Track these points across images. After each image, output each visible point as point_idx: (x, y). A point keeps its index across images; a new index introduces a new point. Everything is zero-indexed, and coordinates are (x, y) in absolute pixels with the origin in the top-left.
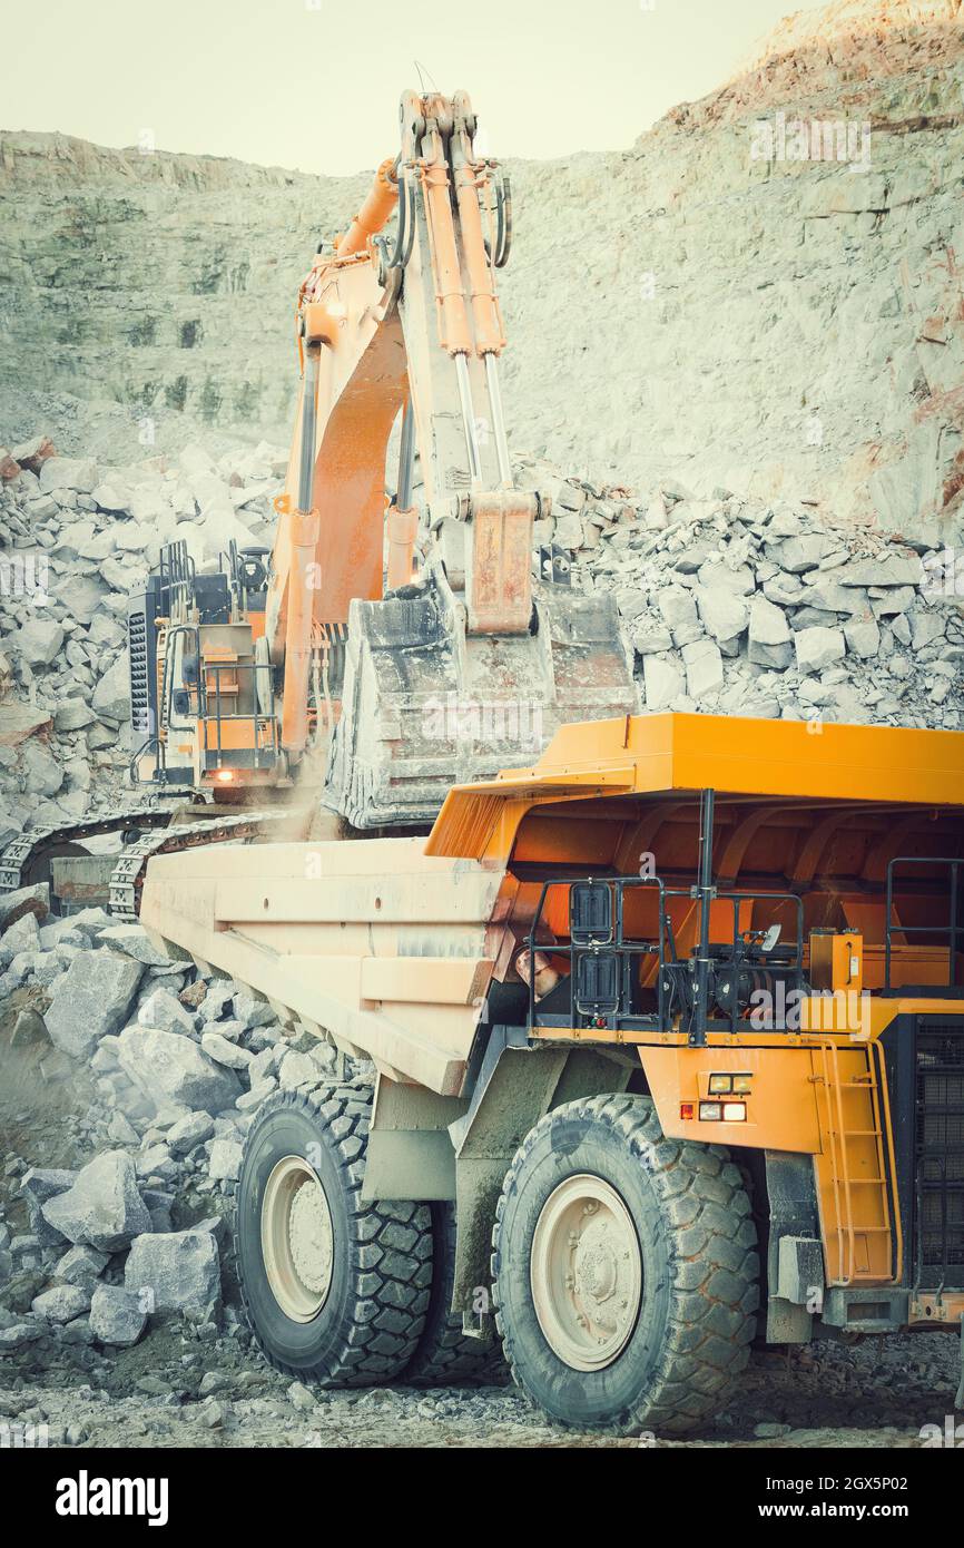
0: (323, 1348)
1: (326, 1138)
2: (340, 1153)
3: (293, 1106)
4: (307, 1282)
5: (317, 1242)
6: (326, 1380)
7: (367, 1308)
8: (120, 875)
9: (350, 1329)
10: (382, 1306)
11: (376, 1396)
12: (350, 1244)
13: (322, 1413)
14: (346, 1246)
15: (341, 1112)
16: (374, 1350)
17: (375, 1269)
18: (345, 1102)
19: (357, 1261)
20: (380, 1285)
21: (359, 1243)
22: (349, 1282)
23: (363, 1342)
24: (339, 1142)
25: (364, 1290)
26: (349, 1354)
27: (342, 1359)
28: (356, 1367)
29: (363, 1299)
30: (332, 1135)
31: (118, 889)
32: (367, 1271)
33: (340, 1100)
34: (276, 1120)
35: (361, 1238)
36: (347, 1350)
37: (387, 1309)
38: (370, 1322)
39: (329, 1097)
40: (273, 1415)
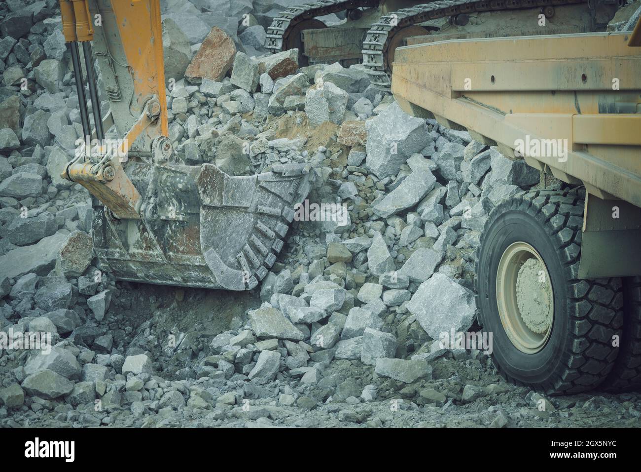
0: (549, 371)
1: (547, 229)
2: (558, 239)
3: (520, 208)
4: (531, 326)
5: (539, 300)
6: (552, 392)
7: (581, 343)
8: (370, 45)
9: (569, 357)
10: (591, 342)
11: (594, 401)
12: (568, 301)
13: (567, 416)
14: (565, 302)
15: (556, 212)
16: (586, 371)
17: (586, 317)
18: (558, 205)
19: (574, 312)
20: (590, 327)
21: (575, 300)
22: (568, 326)
23: (578, 366)
24: (557, 232)
25: (579, 331)
26: (569, 374)
27: (564, 378)
28: (573, 383)
29: (578, 337)
30: (551, 227)
31: (369, 55)
32: (581, 319)
33: (554, 203)
34: (507, 218)
35: (576, 296)
36: (567, 372)
37: (594, 344)
38: (583, 353)
39: (547, 202)
40: (536, 418)
